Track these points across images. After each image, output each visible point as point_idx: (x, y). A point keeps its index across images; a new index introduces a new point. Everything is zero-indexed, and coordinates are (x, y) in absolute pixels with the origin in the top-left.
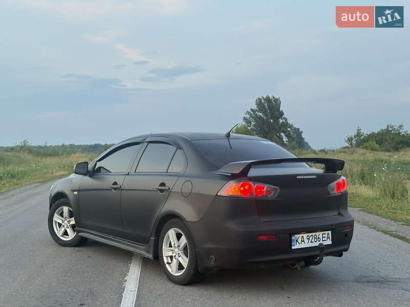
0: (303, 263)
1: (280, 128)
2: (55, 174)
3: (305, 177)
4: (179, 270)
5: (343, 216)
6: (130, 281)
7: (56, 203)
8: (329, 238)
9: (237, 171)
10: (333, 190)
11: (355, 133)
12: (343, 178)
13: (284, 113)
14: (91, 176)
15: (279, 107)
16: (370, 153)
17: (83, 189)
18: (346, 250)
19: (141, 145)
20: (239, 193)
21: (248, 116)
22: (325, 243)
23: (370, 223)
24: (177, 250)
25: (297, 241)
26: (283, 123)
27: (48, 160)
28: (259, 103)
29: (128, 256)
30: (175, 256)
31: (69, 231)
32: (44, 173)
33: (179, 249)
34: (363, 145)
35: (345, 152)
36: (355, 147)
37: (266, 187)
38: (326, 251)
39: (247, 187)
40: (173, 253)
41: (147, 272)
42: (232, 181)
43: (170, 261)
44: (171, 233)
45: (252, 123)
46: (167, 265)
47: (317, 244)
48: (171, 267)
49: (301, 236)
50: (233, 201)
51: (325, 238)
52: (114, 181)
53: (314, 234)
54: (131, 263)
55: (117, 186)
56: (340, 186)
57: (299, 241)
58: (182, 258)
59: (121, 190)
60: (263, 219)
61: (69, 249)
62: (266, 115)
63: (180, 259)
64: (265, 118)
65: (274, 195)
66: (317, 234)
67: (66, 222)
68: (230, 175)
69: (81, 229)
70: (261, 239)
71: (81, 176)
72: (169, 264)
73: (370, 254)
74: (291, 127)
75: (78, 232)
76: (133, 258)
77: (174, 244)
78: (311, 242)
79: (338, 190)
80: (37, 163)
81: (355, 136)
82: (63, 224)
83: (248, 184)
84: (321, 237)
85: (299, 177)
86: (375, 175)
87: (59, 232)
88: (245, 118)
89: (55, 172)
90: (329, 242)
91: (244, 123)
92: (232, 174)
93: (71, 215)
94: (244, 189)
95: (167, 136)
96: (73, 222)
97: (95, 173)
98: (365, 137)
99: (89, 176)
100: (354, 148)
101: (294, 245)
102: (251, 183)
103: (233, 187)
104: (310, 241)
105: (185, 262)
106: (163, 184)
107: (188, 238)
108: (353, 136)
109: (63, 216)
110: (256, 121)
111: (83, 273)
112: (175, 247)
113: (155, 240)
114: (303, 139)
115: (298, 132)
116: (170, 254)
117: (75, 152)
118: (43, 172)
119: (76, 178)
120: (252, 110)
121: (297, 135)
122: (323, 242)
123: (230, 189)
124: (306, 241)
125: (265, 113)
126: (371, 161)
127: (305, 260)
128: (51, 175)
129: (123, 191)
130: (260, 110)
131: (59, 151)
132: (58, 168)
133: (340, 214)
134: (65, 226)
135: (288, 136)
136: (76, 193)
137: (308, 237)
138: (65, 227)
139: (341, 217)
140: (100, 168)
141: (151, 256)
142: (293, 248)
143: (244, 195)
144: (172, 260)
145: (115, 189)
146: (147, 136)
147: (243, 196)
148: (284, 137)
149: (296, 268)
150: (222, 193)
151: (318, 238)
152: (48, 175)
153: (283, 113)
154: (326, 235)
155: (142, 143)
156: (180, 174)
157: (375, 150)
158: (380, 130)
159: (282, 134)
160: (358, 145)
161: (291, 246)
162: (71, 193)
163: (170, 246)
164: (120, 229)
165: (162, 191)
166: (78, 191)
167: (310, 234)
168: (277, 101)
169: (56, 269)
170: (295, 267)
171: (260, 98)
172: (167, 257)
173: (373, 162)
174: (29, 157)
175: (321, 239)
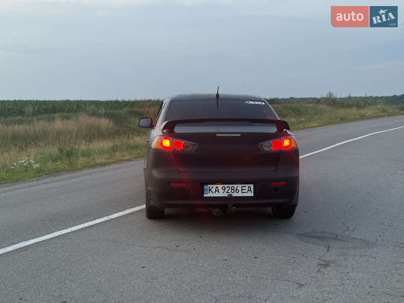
8: (251, 191)
22: (245, 195)
25: (210, 190)
37: (184, 142)
42: (159, 136)
49: (215, 186)
51: (245, 191)
53: (230, 186)
57: (213, 190)
65: (192, 149)
66: (235, 186)
79: (275, 148)
84: (239, 189)
90: (251, 194)
102: (171, 139)
104: (226, 191)
122: (242, 194)
124: (221, 191)
133: (276, 170)
137: (224, 188)
142: (205, 195)
147: (164, 149)
151: (236, 190)
154: (247, 188)
167: (226, 186)
175: (240, 191)
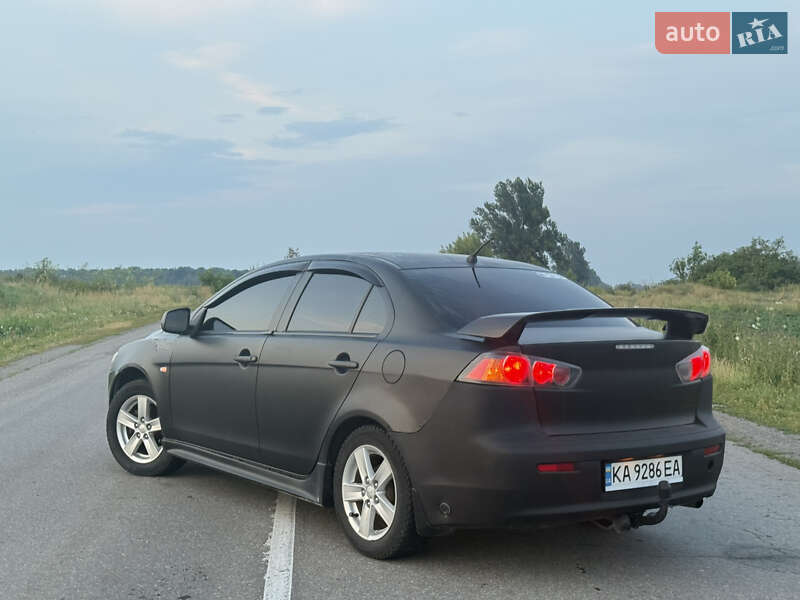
0: (626, 520)
1: (541, 241)
2: (106, 327)
3: (632, 347)
4: (375, 528)
5: (705, 426)
6: (275, 548)
7: (124, 388)
8: (678, 470)
9: (498, 333)
10: (685, 372)
11: (690, 253)
12: (704, 349)
13: (550, 213)
14: (195, 337)
15: (541, 200)
16: (718, 294)
17: (177, 361)
18: (709, 494)
19: (298, 276)
20: (502, 377)
21: (479, 218)
22: (671, 480)
23: (739, 437)
24: (371, 489)
25: (615, 475)
26: (548, 231)
27: (90, 299)
28: (502, 192)
29: (268, 496)
30: (368, 501)
31: (149, 444)
32: (84, 325)
33: (375, 487)
34: (705, 277)
35: (670, 291)
36: (690, 280)
37: (555, 365)
38: (674, 496)
39: (517, 366)
40: (363, 495)
41: (309, 530)
42: (489, 353)
43: (357, 511)
44: (361, 455)
45: (488, 231)
46: (351, 520)
47: (655, 482)
48: (358, 523)
49: (623, 465)
50: (488, 393)
51: (669, 471)
52: (243, 348)
53: (648, 462)
54: (274, 511)
55: (248, 358)
56: (700, 365)
57: (620, 475)
58: (383, 505)
59: (258, 365)
60: (549, 431)
61: (147, 481)
62: (515, 216)
63: (378, 508)
64: (513, 221)
65: (570, 383)
66: (655, 461)
67: (143, 426)
68: (482, 340)
69: (175, 442)
70: (545, 470)
71: (174, 337)
72: (355, 516)
73: (747, 499)
74: (563, 240)
75: (167, 447)
76: (277, 501)
77: (367, 477)
78: (643, 478)
79: (694, 374)
80: (69, 304)
81: (689, 260)
82: (137, 431)
83: (520, 360)
84: (662, 467)
85: (621, 347)
86: (737, 338)
87: (129, 447)
88: (473, 223)
89: (104, 322)
90: (678, 478)
91: (472, 231)
92: (486, 338)
93: (153, 412)
94: (513, 369)
95: (353, 259)
96: (157, 427)
97: (203, 330)
98: (709, 261)
99: (192, 337)
100: (687, 284)
101: (610, 484)
102: (526, 357)
103: (490, 366)
104: (641, 476)
105: (388, 513)
106: (344, 357)
107: (394, 464)
108: (686, 260)
109: (136, 416)
110: (494, 226)
111: (182, 531)
112: (367, 483)
113: (327, 468)
114: (586, 263)
115: (577, 251)
116: (358, 496)
117: (142, 284)
118: (81, 323)
119: (165, 340)
120: (487, 205)
121: (574, 256)
122: (666, 479)
123: (484, 369)
124: (633, 475)
125: (512, 211)
126: (723, 309)
127: (629, 514)
128: (98, 328)
129: (260, 368)
130: (503, 207)
131: (111, 282)
132: (111, 315)
133: (698, 421)
134: (140, 435)
135: (557, 257)
136: (164, 369)
137: (637, 469)
138: (142, 437)
139: (703, 429)
140: (214, 320)
141: (317, 500)
142: (608, 489)
143: (512, 380)
144: (360, 509)
145: (245, 363)
146: (311, 260)
147: (508, 382)
148: (550, 260)
149: (613, 530)
150: (466, 377)
151: (658, 470)
152: (94, 329)
153: (548, 212)
154: (671, 465)
155: (300, 272)
156: (380, 337)
157: (728, 288)
158: (739, 250)
159: (545, 253)
160: (695, 278)
161: (603, 485)
162: (155, 369)
163: (358, 480)
164: (254, 444)
165: (342, 370)
166: (169, 365)
167: (641, 463)
168: (536, 188)
169: (126, 522)
170: (610, 527)
171: (504, 182)
172: (351, 502)
173: (726, 312)
174: (52, 292)
175: (663, 472)
